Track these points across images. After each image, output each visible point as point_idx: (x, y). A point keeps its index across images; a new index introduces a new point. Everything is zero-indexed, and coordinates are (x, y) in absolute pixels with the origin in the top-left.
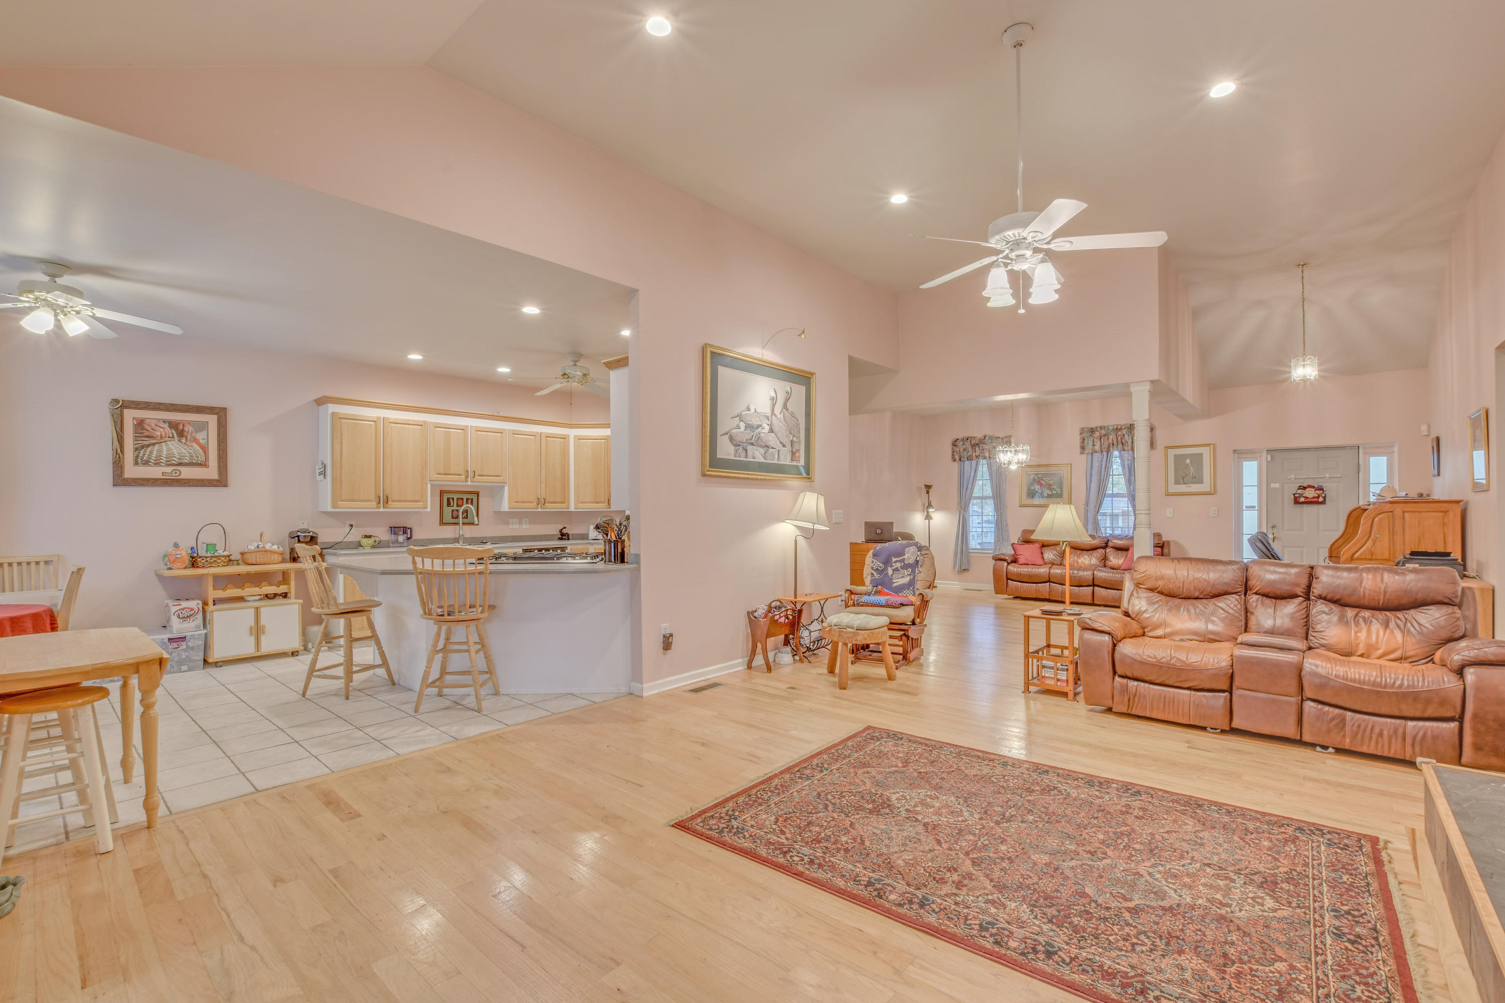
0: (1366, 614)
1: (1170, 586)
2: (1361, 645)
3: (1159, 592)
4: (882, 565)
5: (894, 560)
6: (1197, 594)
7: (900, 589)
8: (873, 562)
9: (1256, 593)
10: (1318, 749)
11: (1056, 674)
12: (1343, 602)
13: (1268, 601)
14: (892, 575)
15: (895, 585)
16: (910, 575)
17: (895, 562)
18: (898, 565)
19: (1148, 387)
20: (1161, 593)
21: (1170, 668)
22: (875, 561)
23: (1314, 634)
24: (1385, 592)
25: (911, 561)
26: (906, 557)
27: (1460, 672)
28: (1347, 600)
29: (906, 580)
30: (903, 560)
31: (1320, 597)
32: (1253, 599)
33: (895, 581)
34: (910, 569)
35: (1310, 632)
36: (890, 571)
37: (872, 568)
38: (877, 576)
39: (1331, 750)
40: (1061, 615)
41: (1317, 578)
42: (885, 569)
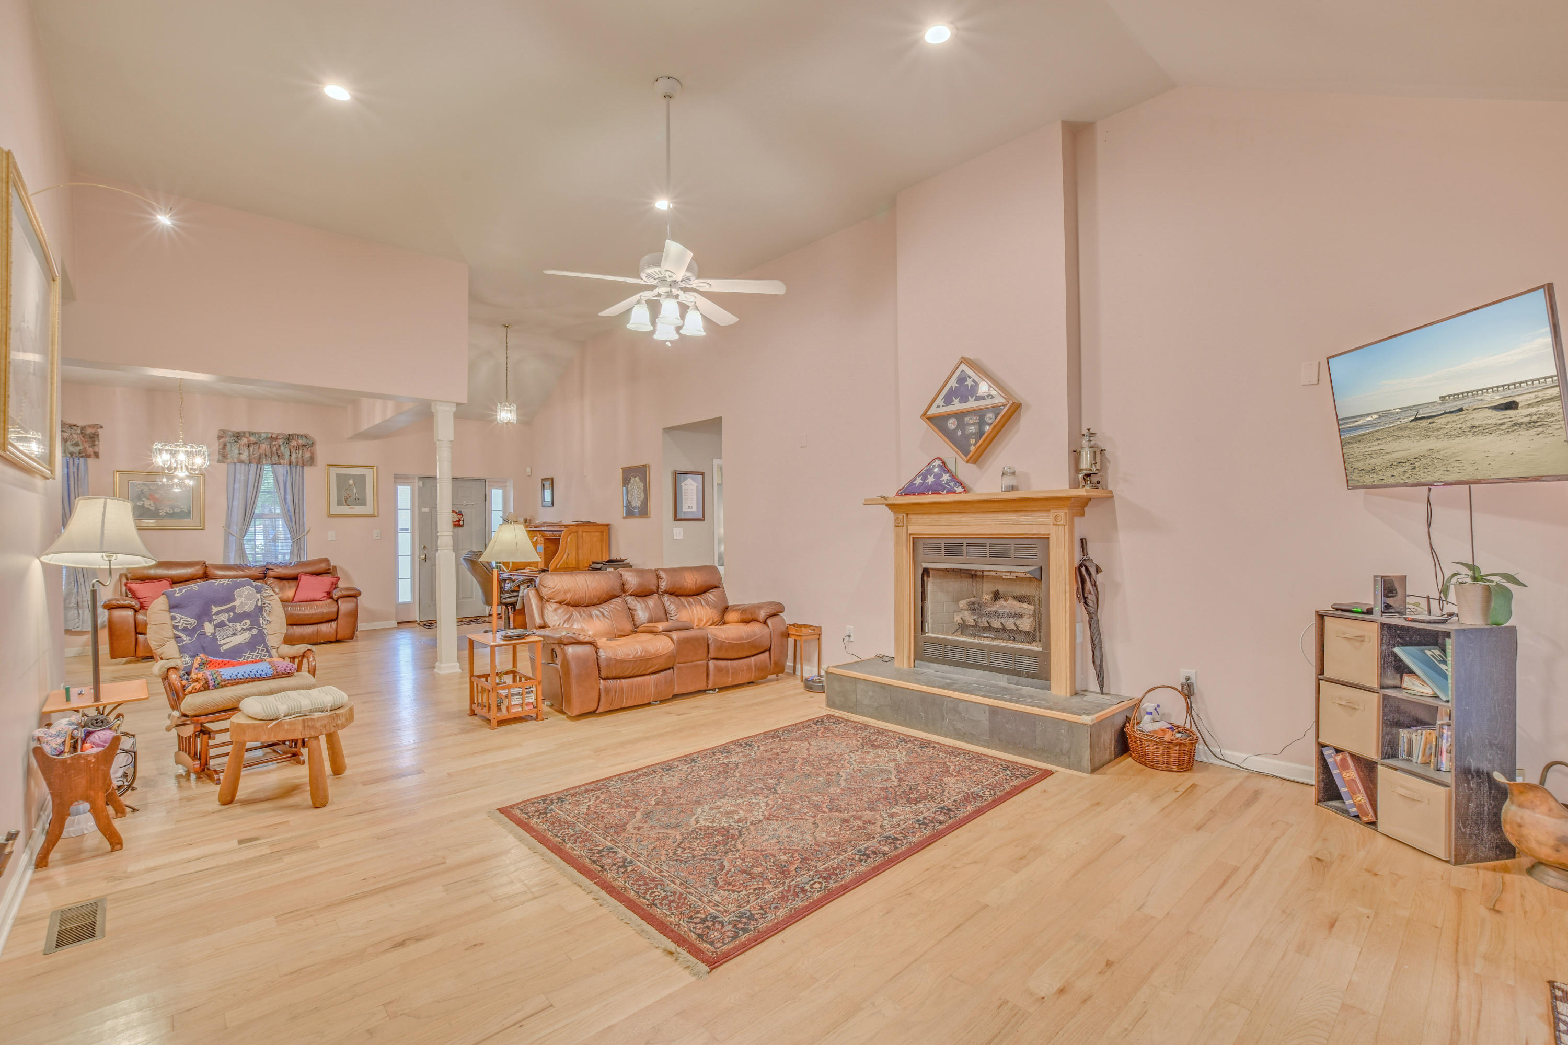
0: (691, 599)
1: (576, 597)
2: (696, 620)
3: (566, 604)
4: (193, 621)
5: (215, 609)
6: (596, 601)
7: (236, 653)
8: (173, 618)
9: (630, 595)
10: (711, 692)
11: (523, 699)
12: (676, 593)
13: (639, 599)
14: (213, 634)
15: (225, 648)
16: (249, 629)
17: (218, 613)
18: (224, 617)
19: (454, 409)
20: (567, 604)
21: (641, 660)
22: (178, 616)
23: (672, 618)
24: (696, 583)
25: (249, 607)
26: (237, 603)
27: (765, 623)
28: (679, 592)
29: (243, 637)
30: (233, 609)
31: (665, 592)
32: (630, 599)
33: (223, 642)
34: (248, 622)
35: (669, 617)
36: (209, 628)
37: (175, 627)
38: (186, 639)
39: (717, 690)
40: (523, 638)
41: (661, 579)
42: (200, 625)
